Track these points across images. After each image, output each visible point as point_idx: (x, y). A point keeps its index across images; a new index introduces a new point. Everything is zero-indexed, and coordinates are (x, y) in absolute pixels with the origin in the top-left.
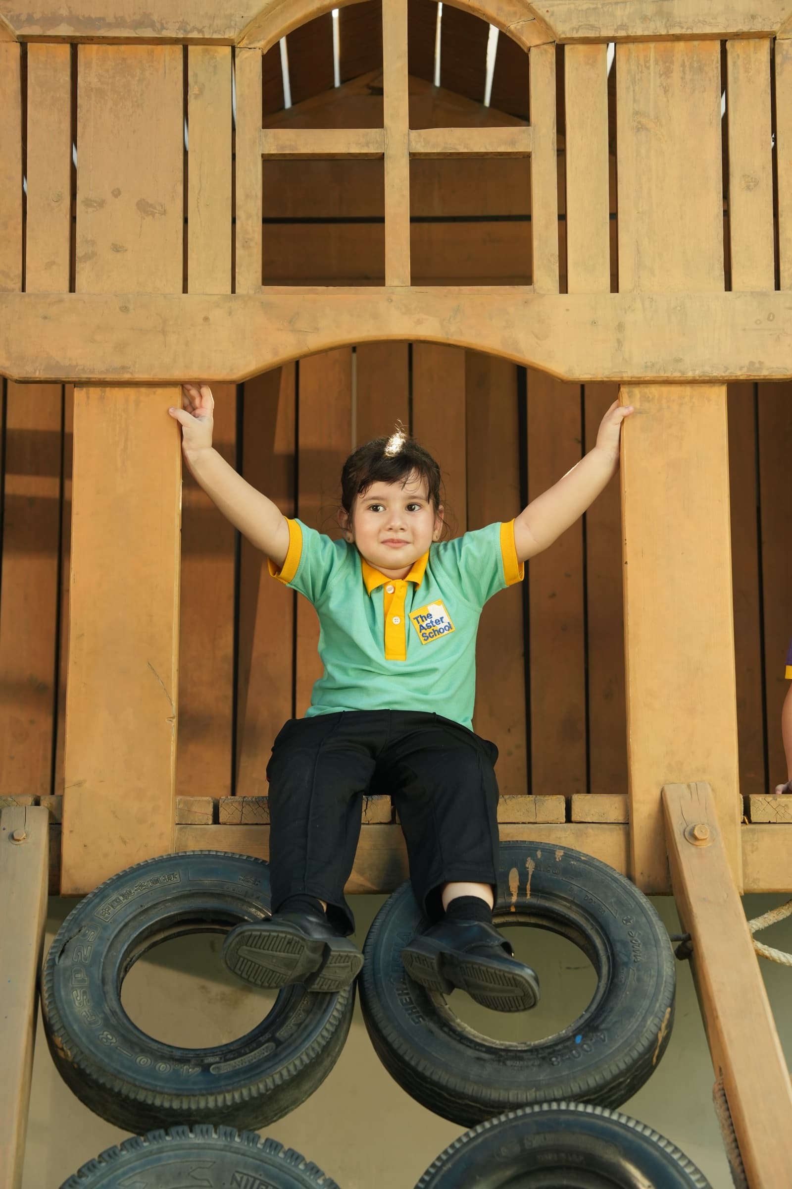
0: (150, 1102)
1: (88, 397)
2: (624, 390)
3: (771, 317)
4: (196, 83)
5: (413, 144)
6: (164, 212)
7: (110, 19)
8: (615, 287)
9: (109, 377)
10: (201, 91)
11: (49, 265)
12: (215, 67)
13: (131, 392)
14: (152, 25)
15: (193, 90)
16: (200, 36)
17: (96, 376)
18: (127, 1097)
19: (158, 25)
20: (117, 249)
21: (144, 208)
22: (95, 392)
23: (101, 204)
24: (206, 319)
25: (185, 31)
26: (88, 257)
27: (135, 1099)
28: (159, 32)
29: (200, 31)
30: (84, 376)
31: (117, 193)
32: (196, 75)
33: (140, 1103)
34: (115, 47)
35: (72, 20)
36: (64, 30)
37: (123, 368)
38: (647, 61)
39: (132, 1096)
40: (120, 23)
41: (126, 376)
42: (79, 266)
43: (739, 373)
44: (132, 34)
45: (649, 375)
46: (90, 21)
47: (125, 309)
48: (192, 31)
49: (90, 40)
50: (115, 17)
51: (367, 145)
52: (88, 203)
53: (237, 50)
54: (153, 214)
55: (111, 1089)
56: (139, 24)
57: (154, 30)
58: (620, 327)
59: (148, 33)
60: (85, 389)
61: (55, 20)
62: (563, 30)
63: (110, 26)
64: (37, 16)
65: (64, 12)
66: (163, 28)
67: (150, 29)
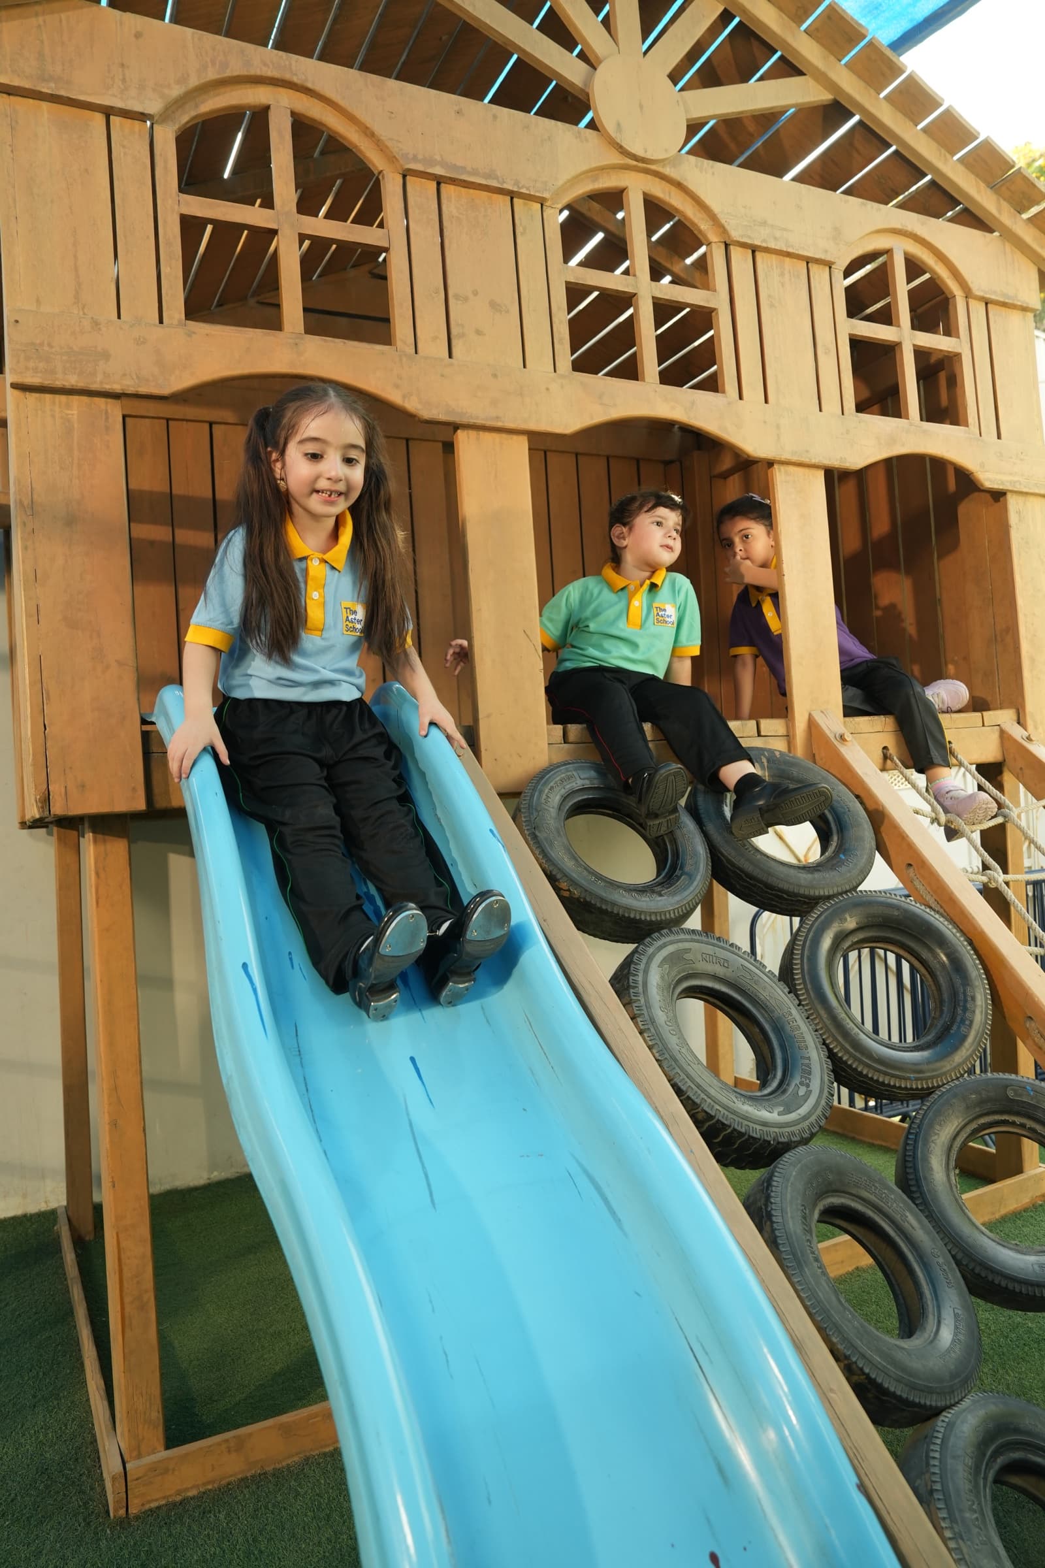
0: (638, 918)
1: (468, 438)
2: (776, 466)
3: (848, 432)
4: (521, 224)
5: (654, 290)
6: (507, 312)
7: (469, 169)
8: (766, 401)
9: (489, 423)
10: (525, 229)
11: (435, 338)
12: (532, 216)
13: (496, 437)
14: (497, 178)
15: (519, 230)
16: (528, 192)
17: (479, 422)
18: (623, 916)
19: (500, 179)
20: (479, 332)
21: (493, 305)
22: (472, 433)
23: (466, 299)
24: (547, 389)
25: (518, 187)
26: (462, 335)
27: (629, 917)
28: (502, 184)
29: (528, 189)
30: (472, 421)
31: (475, 293)
32: (520, 219)
33: (633, 919)
34: (466, 189)
35: (443, 164)
36: (438, 171)
37: (498, 418)
38: (772, 266)
39: (627, 915)
40: (475, 172)
41: (499, 424)
42: (454, 342)
43: (836, 463)
44: (483, 182)
45: (794, 459)
46: (455, 167)
47: (495, 376)
48: (523, 187)
49: (453, 181)
50: (472, 168)
51: (628, 286)
52: (457, 297)
53: (544, 207)
54: (501, 312)
55: (612, 912)
56: (488, 176)
57: (498, 182)
58: (778, 427)
59: (494, 184)
60: (466, 432)
61: (432, 162)
62: (736, 234)
63: (470, 173)
64: (420, 157)
65: (438, 158)
66: (504, 182)
67: (495, 181)
